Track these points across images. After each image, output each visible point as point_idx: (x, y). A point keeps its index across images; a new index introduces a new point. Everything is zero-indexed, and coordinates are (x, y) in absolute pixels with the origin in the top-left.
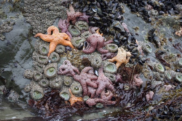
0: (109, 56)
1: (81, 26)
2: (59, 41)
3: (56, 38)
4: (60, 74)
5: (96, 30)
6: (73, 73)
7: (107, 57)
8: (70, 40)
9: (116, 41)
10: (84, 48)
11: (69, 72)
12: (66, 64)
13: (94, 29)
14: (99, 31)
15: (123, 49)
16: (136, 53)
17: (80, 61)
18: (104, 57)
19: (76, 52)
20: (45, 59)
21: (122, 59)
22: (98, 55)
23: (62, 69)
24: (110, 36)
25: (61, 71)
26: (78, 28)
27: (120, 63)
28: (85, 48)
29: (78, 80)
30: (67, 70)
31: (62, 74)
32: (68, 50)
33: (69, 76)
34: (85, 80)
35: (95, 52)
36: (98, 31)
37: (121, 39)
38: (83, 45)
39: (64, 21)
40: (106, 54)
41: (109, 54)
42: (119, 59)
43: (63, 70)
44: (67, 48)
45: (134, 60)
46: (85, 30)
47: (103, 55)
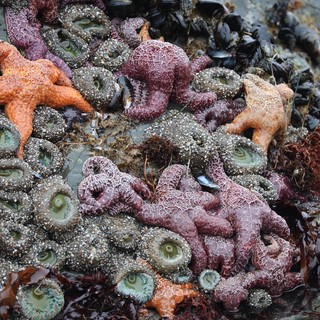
0: (223, 113)
1: (82, 22)
2: (39, 90)
3: (26, 81)
4: (90, 211)
5: (138, 31)
6: (137, 199)
7: (218, 119)
8: (68, 81)
9: (221, 55)
10: (128, 104)
11: (121, 199)
12: (97, 170)
13: (131, 26)
14: (149, 31)
15: (257, 79)
16: (307, 85)
17: (135, 152)
18: (208, 118)
19: (111, 123)
20: (16, 168)
21: (273, 115)
22: (186, 117)
23: (91, 191)
24: (190, 41)
25: (91, 199)
26: (75, 32)
27: (273, 132)
28: (133, 101)
29: (161, 220)
30: (110, 194)
31: (98, 211)
32: (75, 120)
33: (122, 214)
34: (188, 211)
35: (168, 108)
36: (145, 32)
37: (234, 46)
38: (122, 93)
39: (23, 14)
40: (211, 109)
41: (221, 107)
42: (263, 116)
43: (97, 194)
44: (66, 114)
45: (305, 110)
46: (99, 38)
47: (202, 115)
